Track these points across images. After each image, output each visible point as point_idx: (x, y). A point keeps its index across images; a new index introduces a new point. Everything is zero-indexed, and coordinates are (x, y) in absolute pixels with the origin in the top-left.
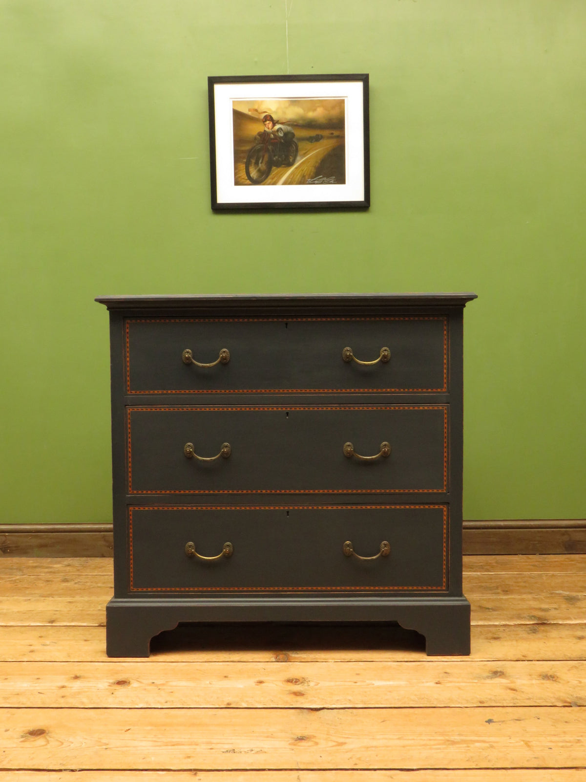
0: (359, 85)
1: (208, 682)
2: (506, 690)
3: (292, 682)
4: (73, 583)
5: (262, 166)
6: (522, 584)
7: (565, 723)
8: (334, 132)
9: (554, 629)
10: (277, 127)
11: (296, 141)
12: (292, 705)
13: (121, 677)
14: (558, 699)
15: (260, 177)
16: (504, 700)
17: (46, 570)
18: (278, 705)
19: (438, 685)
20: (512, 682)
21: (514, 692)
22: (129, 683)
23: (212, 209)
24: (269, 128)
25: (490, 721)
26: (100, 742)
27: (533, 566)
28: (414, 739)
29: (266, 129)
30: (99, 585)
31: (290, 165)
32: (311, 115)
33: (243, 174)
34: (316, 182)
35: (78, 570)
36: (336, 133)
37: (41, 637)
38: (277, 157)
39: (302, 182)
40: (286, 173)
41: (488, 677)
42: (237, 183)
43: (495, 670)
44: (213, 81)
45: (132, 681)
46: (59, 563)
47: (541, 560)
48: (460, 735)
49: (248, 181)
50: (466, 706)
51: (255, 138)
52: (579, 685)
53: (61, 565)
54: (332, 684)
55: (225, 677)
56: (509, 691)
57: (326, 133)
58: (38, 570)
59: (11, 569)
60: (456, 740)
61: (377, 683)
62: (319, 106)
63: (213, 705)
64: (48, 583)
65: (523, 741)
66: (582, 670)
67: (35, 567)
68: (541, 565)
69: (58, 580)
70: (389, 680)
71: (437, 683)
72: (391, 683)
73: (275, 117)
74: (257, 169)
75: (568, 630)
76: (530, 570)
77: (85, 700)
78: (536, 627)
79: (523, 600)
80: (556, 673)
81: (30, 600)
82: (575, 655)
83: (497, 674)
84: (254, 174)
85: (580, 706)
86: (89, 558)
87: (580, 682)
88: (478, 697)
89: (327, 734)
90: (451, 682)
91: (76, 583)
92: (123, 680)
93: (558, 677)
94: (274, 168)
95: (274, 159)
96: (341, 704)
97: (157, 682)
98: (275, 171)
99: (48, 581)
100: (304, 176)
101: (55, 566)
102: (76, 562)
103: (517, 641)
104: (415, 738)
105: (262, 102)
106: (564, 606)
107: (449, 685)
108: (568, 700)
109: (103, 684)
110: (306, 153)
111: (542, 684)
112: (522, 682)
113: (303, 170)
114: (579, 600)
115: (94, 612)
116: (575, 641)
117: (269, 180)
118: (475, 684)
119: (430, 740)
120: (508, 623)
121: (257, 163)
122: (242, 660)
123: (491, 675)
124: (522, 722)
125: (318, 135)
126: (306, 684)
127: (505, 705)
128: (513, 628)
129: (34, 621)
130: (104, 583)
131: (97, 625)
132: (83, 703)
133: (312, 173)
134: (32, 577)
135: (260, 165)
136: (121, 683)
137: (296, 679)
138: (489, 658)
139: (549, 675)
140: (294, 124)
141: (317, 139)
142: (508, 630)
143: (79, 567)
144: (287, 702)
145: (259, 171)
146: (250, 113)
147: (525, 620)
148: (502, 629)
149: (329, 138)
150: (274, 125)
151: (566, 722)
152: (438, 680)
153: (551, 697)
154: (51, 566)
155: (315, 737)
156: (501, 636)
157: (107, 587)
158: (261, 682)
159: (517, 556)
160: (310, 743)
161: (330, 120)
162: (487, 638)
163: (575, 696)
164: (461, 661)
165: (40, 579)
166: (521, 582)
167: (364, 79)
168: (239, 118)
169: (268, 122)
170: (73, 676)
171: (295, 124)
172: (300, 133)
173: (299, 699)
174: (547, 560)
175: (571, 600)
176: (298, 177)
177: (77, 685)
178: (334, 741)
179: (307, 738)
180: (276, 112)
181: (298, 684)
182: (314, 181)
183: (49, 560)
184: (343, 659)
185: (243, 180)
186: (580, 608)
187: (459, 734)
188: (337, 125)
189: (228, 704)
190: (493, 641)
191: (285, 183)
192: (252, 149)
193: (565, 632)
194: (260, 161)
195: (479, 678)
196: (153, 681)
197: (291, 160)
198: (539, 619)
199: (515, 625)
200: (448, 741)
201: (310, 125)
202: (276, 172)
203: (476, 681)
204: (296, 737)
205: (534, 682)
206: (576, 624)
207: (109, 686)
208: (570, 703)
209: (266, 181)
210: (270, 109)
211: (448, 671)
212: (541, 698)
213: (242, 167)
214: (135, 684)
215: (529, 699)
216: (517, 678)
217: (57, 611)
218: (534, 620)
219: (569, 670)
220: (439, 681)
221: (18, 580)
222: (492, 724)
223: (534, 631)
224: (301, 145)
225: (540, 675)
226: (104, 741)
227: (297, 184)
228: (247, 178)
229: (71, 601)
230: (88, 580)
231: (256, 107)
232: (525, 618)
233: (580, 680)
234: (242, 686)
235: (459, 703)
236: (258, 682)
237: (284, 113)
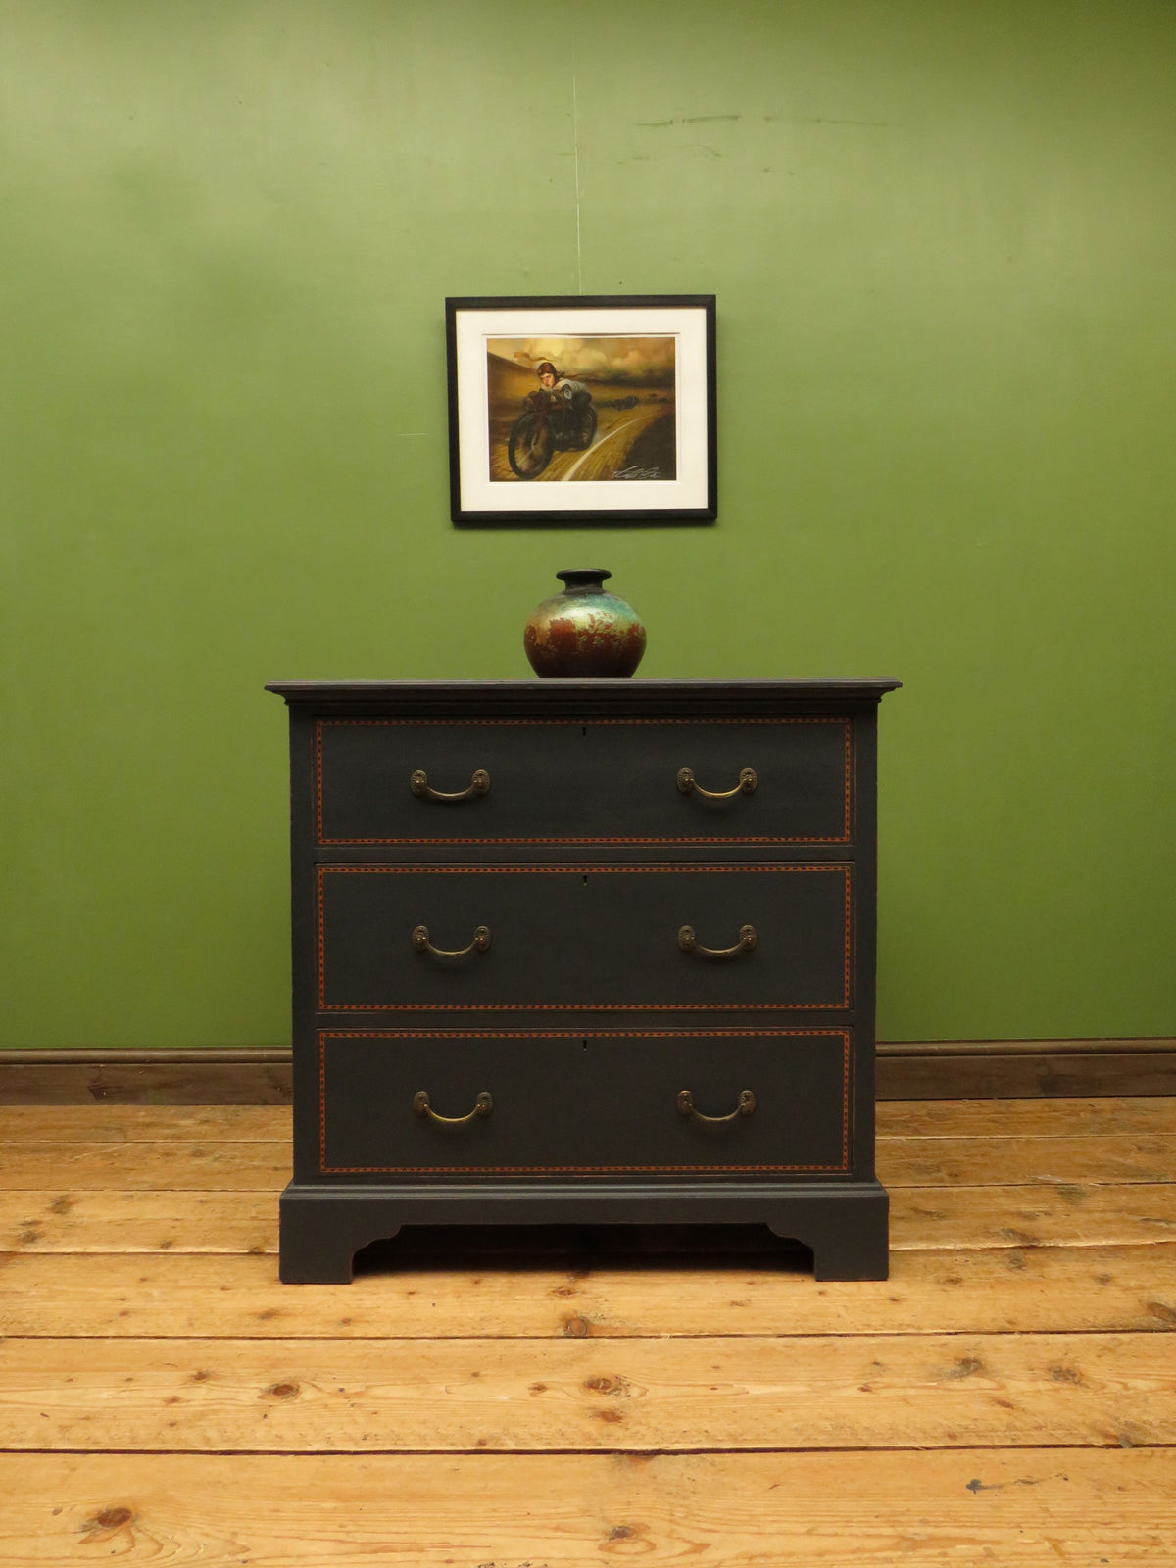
0: (699, 315)
1: (443, 1388)
2: (993, 1406)
3: (596, 1388)
4: (210, 1158)
5: (537, 449)
6: (979, 1160)
7: (1118, 1492)
8: (656, 392)
9: (1053, 1260)
10: (562, 383)
11: (593, 407)
12: (600, 1445)
13: (282, 1376)
14: (1092, 1427)
15: (533, 466)
16: (993, 1430)
17: (167, 1131)
18: (573, 1444)
19: (866, 1394)
20: (1002, 1387)
21: (1007, 1409)
22: (297, 1390)
23: (452, 519)
24: (547, 386)
25: (974, 1486)
26: (234, 1543)
27: (989, 1121)
28: (836, 1535)
29: (544, 387)
30: (255, 1163)
31: (585, 446)
32: (618, 363)
33: (504, 462)
34: (627, 476)
35: (222, 1132)
36: (661, 394)
37: (144, 1280)
38: (561, 434)
39: (604, 476)
40: (576, 461)
41: (954, 1375)
42: (495, 477)
43: (964, 1357)
44: (454, 305)
45: (303, 1386)
46: (190, 1116)
47: (1002, 1110)
48: (925, 1522)
49: (513, 475)
50: (924, 1445)
51: (525, 403)
52: (1125, 1392)
53: (191, 1121)
54: (673, 1391)
55: (476, 1375)
56: (998, 1408)
57: (643, 394)
58: (153, 1131)
59: (107, 1129)
60: (918, 1538)
61: (756, 1390)
62: (632, 350)
63: (452, 1444)
64: (167, 1159)
65: (1048, 1539)
66: (1122, 1356)
67: (148, 1125)
68: (1005, 1120)
69: (185, 1152)
70: (773, 1382)
71: (863, 1389)
72: (778, 1389)
73: (556, 365)
74: (529, 452)
75: (1077, 1261)
76: (987, 1131)
77: (212, 1433)
78: (1020, 1253)
79: (985, 1194)
80: (1076, 1364)
81: (132, 1196)
82: (1102, 1319)
83: (970, 1366)
84: (522, 461)
85: (1135, 1446)
86: (241, 1107)
87: (1126, 1386)
88: (945, 1422)
89: (671, 1521)
90: (888, 1386)
91: (215, 1160)
92: (287, 1383)
93: (1081, 1375)
94: (556, 452)
95: (557, 436)
96: (692, 1442)
97: (350, 1388)
98: (558, 457)
99: (167, 1155)
100: (607, 467)
101: (183, 1123)
102: (217, 1113)
103: (992, 1287)
104: (840, 1531)
105: (536, 341)
106: (1060, 1207)
107: (884, 1393)
108: (1113, 1431)
109: (249, 1395)
110: (611, 427)
111: (1057, 1390)
112: (1019, 1386)
113: (604, 457)
114: (1083, 1194)
115: (244, 1223)
116: (1097, 1286)
117: (548, 473)
118: (933, 1392)
119: (869, 1536)
120: (969, 1245)
121: (527, 444)
122: (504, 1334)
123: (959, 1369)
124: (1035, 1486)
125: (630, 398)
126: (623, 1393)
127: (997, 1443)
128: (979, 1258)
129: (136, 1244)
130: (264, 1159)
131: (247, 1252)
132: (207, 1440)
133: (620, 461)
134: (142, 1146)
135: (533, 447)
136: (283, 1390)
137: (605, 1380)
138: (948, 1327)
139: (1064, 1369)
140: (591, 379)
141: (629, 404)
142: (971, 1261)
143: (222, 1124)
144: (589, 1437)
145: (531, 457)
146: (516, 360)
147: (999, 1241)
148: (961, 1258)
149: (649, 402)
150: (556, 380)
151: (1120, 1488)
152: (865, 1381)
153: (1079, 1424)
154: (175, 1122)
155: (649, 1528)
156: (963, 1276)
157: (268, 1168)
158: (540, 1388)
159: (961, 1101)
160: (640, 1547)
161: (650, 372)
162: (938, 1282)
163: (1122, 1420)
164: (898, 1334)
165: (152, 1151)
166: (977, 1156)
167: (708, 303)
168: (498, 368)
169: (546, 375)
170: (195, 1373)
171: (593, 378)
172: (599, 394)
173: (612, 1428)
174: (1014, 1110)
175: (1070, 1194)
176: (597, 468)
177: (200, 1394)
178: (688, 1541)
179: (634, 1532)
180: (559, 359)
181: (609, 1393)
182: (624, 474)
183: (174, 1110)
184: (687, 1331)
185: (504, 473)
186: (1089, 1212)
187: (921, 1521)
188: (662, 380)
189: (482, 1442)
190: (949, 1287)
191: (574, 479)
192: (520, 420)
193: (1075, 1267)
194: (533, 441)
195: (936, 1375)
196: (342, 1386)
197: (585, 439)
198: (1023, 1236)
199: (983, 1250)
200: (904, 1538)
201: (618, 380)
202: (559, 459)
203: (935, 1384)
204: (610, 1529)
205: (1041, 1385)
206: (1088, 1248)
207: (260, 1397)
208: (1115, 1437)
209: (543, 473)
210: (550, 354)
211: (880, 1360)
212: (1061, 1426)
213: (503, 450)
214: (307, 1394)
215: (1039, 1428)
216: (1008, 1377)
217: (177, 1220)
218: (1014, 1240)
219: (1099, 1357)
220: (865, 1384)
221: (115, 1151)
222: (980, 1493)
223: (1018, 1265)
224: (603, 415)
225: (1049, 1370)
226: (242, 1541)
227: (594, 480)
228: (510, 469)
229: (204, 1198)
230: (236, 1153)
231: (526, 350)
232: (997, 1233)
233: (1122, 1380)
234: (505, 1398)
235: (911, 1438)
236: (535, 1388)
237: (574, 359)
